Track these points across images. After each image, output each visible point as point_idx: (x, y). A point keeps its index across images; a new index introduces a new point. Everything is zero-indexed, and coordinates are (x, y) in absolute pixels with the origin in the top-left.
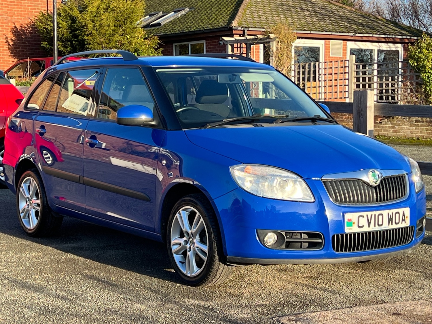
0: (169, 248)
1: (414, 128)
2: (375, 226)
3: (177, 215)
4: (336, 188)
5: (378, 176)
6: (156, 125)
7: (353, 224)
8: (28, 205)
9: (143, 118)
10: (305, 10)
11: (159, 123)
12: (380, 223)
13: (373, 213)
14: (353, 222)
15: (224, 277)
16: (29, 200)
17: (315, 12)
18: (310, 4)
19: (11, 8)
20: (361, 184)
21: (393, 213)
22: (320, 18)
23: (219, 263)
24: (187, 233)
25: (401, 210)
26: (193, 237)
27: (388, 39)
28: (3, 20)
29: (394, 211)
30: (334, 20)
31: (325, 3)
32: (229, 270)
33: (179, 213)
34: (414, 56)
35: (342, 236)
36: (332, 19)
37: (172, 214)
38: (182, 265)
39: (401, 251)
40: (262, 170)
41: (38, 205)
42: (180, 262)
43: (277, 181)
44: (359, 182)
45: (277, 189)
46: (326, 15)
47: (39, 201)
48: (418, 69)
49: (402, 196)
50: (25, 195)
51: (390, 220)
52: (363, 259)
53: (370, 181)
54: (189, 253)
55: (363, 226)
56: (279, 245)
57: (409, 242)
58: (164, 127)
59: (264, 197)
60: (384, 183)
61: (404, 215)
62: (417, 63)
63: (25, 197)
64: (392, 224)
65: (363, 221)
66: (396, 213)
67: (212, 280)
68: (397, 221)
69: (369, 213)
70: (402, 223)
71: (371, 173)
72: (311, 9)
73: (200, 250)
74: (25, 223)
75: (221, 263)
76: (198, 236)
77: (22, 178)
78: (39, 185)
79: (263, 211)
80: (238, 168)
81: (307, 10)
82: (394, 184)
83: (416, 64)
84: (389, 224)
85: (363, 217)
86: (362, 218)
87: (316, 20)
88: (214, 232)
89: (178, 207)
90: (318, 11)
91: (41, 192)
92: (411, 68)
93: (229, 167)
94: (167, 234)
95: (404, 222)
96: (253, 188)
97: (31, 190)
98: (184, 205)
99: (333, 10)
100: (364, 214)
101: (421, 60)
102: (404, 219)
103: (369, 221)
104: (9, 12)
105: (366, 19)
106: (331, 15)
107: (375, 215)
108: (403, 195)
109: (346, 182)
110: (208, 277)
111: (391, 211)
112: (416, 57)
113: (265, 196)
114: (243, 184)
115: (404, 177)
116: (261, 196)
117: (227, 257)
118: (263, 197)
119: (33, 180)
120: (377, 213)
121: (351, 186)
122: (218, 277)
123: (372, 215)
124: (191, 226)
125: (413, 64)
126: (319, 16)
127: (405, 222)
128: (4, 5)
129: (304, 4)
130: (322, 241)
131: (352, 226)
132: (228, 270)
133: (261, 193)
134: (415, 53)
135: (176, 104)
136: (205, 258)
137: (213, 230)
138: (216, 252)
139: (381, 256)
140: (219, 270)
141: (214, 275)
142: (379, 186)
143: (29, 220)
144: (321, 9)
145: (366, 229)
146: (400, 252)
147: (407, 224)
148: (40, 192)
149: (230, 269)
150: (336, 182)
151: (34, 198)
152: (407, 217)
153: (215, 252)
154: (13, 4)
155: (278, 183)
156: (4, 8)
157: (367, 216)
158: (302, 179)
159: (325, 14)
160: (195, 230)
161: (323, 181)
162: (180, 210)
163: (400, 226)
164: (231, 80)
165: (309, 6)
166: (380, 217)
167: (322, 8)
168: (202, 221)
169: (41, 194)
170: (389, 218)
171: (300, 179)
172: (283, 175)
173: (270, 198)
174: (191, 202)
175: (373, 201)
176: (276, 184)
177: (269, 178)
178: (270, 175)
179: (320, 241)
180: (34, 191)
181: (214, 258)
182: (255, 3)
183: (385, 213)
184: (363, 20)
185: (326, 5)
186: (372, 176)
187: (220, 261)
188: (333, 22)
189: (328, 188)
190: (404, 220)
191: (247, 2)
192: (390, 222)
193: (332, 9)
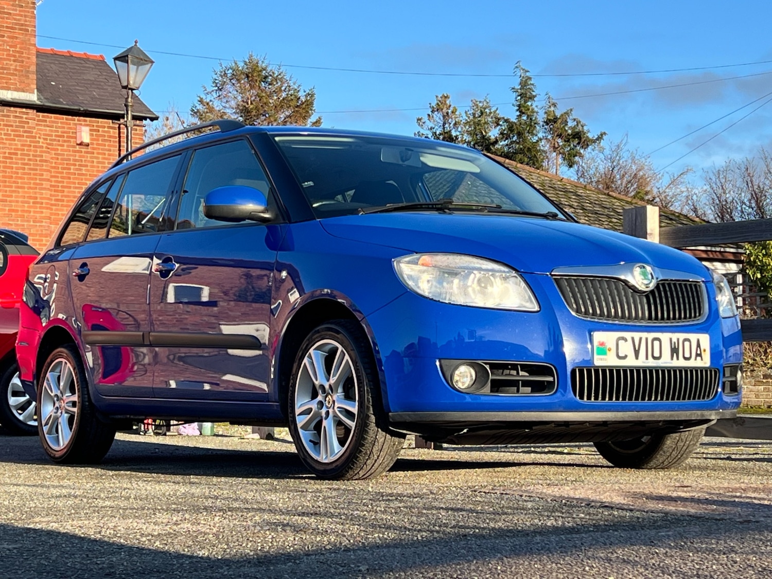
0: (292, 422)
1: (762, 388)
2: (647, 358)
3: (306, 360)
4: (577, 290)
5: (651, 274)
6: (273, 218)
7: (608, 351)
8: (57, 408)
9: (250, 207)
10: (565, 205)
11: (277, 215)
12: (657, 354)
13: (644, 335)
14: (608, 348)
15: (386, 459)
16: (58, 400)
17: (583, 209)
18: (574, 197)
19: (57, 210)
20: (621, 287)
21: (678, 340)
22: (592, 219)
23: (376, 429)
24: (322, 387)
25: (693, 337)
26: (332, 393)
27: (712, 254)
28: (42, 231)
29: (682, 336)
30: (617, 222)
31: (600, 196)
32: (394, 444)
33: (310, 357)
34: (755, 262)
35: (589, 372)
36: (614, 220)
37: (297, 361)
38: (315, 447)
39: (697, 412)
40: (448, 261)
41: (74, 404)
42: (311, 441)
43: (475, 277)
44: (617, 283)
45: (474, 290)
46: (603, 215)
47: (75, 398)
48: (763, 285)
49: (695, 317)
50: (52, 392)
51: (674, 351)
52: (627, 416)
53: (637, 283)
54: (325, 423)
55: (625, 357)
56: (479, 387)
57: (711, 398)
58: (284, 219)
59: (452, 303)
60: (662, 289)
61: (698, 345)
62: (761, 273)
63: (52, 395)
64: (678, 358)
65: (626, 348)
66: (685, 340)
67: (365, 463)
68: (687, 355)
69: (637, 335)
70: (696, 359)
71: (638, 269)
72: (576, 204)
73: (344, 413)
74: (51, 442)
75: (379, 429)
76: (340, 390)
77: (48, 363)
78: (76, 369)
79: (452, 340)
80: (407, 259)
81: (568, 205)
82: (680, 293)
83: (759, 276)
84: (672, 359)
85: (626, 340)
86: (623, 341)
87: (584, 221)
88: (367, 374)
89: (307, 345)
90: (588, 208)
91: (79, 380)
92: (751, 284)
93: (393, 260)
94: (289, 398)
95: (699, 358)
96: (433, 289)
97: (63, 380)
98: (317, 340)
99: (615, 207)
100: (628, 335)
101: (769, 267)
102: (699, 352)
103: (637, 349)
104: (53, 217)
105: (674, 222)
106: (612, 213)
107: (647, 339)
108: (697, 314)
109: (594, 282)
110: (358, 457)
111: (675, 336)
112: (759, 263)
113: (454, 301)
114: (417, 285)
115: (698, 287)
116: (447, 302)
117: (390, 414)
118: (450, 303)
119: (66, 363)
120: (651, 336)
121: (603, 287)
122: (376, 457)
123: (641, 339)
124: (329, 373)
125: (753, 276)
126: (590, 215)
127: (702, 359)
128: (44, 205)
129: (563, 196)
130: (554, 379)
131: (605, 354)
132: (392, 444)
133: (446, 297)
134: (757, 257)
135: (306, 183)
136: (352, 424)
137: (365, 371)
138: (371, 409)
139: (660, 414)
140: (376, 444)
141: (368, 453)
142: (652, 292)
143: (58, 437)
144: (595, 205)
145: (631, 362)
146: (695, 414)
147: (705, 363)
148: (77, 379)
149: (397, 443)
150: (578, 281)
151: (67, 395)
152: (705, 351)
153: (368, 408)
154: (60, 203)
155: (476, 280)
156: (44, 211)
157: (633, 339)
158: (518, 275)
159: (601, 212)
160: (336, 378)
161: (555, 279)
162: (311, 351)
163: (692, 363)
164: (404, 158)
165: (572, 200)
166: (656, 343)
167: (595, 203)
168: (347, 360)
169: (79, 383)
170: (673, 347)
171: (514, 273)
172: (484, 267)
173: (463, 304)
174: (329, 331)
175: (643, 318)
176: (473, 282)
177: (460, 273)
178: (461, 268)
179: (551, 379)
180: (68, 381)
181: (368, 420)
182: (476, 196)
183: (665, 337)
184: (668, 223)
185: (602, 199)
186: (640, 274)
187: (378, 425)
188: (616, 224)
189: (564, 289)
190: (699, 355)
191: (463, 193)
192: (675, 355)
193: (613, 205)
